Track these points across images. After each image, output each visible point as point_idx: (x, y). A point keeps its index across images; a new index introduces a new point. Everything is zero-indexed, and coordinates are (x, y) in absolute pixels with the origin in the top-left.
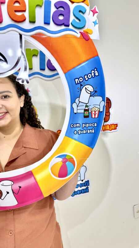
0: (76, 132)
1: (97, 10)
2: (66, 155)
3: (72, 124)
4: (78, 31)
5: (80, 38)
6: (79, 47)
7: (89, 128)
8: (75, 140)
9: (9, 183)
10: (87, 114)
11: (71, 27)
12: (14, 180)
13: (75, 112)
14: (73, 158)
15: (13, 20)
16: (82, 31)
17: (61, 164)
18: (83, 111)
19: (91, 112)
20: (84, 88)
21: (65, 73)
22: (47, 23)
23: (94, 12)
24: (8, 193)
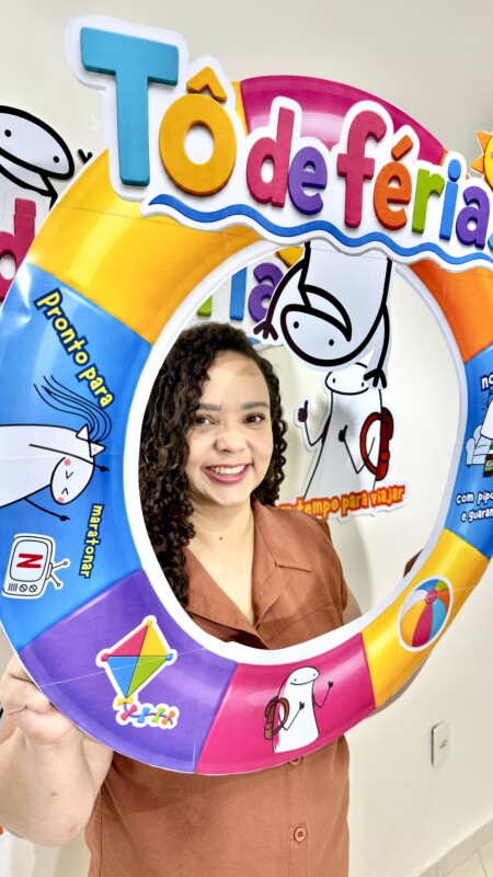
0: (464, 515)
2: (435, 582)
3: (459, 496)
7: (489, 503)
8: (462, 537)
10: (489, 466)
11: (486, 251)
12: (320, 664)
13: (469, 462)
14: (447, 589)
15: (381, 222)
21: (466, 363)
22: (445, 237)
24: (302, 705)
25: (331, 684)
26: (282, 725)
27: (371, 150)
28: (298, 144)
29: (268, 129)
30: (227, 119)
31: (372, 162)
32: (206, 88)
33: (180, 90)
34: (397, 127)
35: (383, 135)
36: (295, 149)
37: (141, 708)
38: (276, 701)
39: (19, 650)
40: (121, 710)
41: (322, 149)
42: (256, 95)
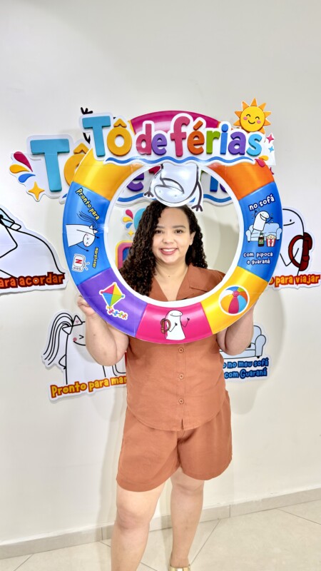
0: (248, 262)
1: (273, 137)
2: (237, 288)
3: (245, 253)
4: (253, 158)
5: (255, 165)
6: (254, 174)
7: (264, 258)
8: (248, 270)
9: (178, 313)
10: (261, 242)
11: (246, 155)
12: (183, 310)
13: (249, 240)
14: (245, 292)
15: (192, 153)
16: (257, 158)
17: (231, 297)
18: (257, 239)
19: (267, 241)
20: (259, 215)
21: (239, 200)
22: (223, 153)
23: (270, 139)
24: (176, 324)
25: (188, 319)
26: (168, 329)
27: (184, 129)
28: (154, 134)
29: (143, 131)
30: (128, 132)
31: (185, 133)
32: (120, 125)
33: (112, 127)
34: (194, 119)
35: (189, 123)
36: (153, 136)
37: (115, 311)
38: (164, 320)
39: (77, 286)
40: (109, 310)
41: (164, 133)
42: (136, 123)
